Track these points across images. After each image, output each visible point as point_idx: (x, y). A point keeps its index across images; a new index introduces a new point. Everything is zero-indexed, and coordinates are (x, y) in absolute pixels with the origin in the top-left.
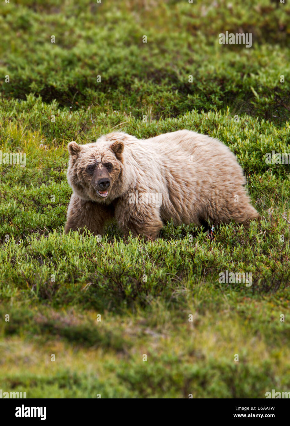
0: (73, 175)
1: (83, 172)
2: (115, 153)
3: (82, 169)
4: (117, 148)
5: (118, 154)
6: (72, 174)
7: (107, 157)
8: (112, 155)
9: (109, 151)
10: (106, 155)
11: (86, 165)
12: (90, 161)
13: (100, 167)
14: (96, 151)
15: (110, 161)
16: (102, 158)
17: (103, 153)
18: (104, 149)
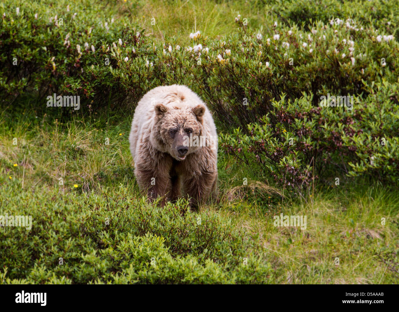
0: (156, 131)
1: (166, 133)
2: (196, 116)
3: (165, 130)
4: (198, 112)
5: (199, 117)
6: (155, 130)
7: (189, 122)
8: (194, 119)
9: (191, 114)
10: (188, 120)
11: (169, 127)
12: (173, 125)
13: (181, 132)
14: (180, 114)
15: (191, 126)
16: (184, 123)
17: (186, 117)
18: (186, 112)
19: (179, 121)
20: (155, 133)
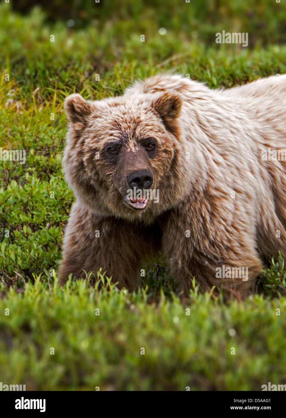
0: (75, 164)
1: (98, 156)
2: (163, 117)
3: (94, 151)
4: (167, 107)
5: (169, 119)
6: (72, 162)
7: (147, 125)
8: (157, 122)
9: (150, 114)
10: (144, 123)
11: (102, 142)
12: (112, 135)
13: (132, 147)
14: (124, 114)
15: (152, 134)
16: (135, 129)
17: (138, 118)
18: (139, 109)
19: (124, 125)
20: (71, 170)
